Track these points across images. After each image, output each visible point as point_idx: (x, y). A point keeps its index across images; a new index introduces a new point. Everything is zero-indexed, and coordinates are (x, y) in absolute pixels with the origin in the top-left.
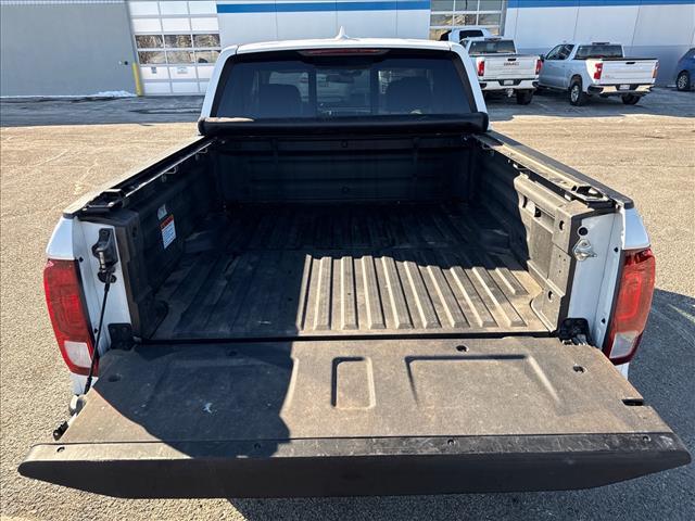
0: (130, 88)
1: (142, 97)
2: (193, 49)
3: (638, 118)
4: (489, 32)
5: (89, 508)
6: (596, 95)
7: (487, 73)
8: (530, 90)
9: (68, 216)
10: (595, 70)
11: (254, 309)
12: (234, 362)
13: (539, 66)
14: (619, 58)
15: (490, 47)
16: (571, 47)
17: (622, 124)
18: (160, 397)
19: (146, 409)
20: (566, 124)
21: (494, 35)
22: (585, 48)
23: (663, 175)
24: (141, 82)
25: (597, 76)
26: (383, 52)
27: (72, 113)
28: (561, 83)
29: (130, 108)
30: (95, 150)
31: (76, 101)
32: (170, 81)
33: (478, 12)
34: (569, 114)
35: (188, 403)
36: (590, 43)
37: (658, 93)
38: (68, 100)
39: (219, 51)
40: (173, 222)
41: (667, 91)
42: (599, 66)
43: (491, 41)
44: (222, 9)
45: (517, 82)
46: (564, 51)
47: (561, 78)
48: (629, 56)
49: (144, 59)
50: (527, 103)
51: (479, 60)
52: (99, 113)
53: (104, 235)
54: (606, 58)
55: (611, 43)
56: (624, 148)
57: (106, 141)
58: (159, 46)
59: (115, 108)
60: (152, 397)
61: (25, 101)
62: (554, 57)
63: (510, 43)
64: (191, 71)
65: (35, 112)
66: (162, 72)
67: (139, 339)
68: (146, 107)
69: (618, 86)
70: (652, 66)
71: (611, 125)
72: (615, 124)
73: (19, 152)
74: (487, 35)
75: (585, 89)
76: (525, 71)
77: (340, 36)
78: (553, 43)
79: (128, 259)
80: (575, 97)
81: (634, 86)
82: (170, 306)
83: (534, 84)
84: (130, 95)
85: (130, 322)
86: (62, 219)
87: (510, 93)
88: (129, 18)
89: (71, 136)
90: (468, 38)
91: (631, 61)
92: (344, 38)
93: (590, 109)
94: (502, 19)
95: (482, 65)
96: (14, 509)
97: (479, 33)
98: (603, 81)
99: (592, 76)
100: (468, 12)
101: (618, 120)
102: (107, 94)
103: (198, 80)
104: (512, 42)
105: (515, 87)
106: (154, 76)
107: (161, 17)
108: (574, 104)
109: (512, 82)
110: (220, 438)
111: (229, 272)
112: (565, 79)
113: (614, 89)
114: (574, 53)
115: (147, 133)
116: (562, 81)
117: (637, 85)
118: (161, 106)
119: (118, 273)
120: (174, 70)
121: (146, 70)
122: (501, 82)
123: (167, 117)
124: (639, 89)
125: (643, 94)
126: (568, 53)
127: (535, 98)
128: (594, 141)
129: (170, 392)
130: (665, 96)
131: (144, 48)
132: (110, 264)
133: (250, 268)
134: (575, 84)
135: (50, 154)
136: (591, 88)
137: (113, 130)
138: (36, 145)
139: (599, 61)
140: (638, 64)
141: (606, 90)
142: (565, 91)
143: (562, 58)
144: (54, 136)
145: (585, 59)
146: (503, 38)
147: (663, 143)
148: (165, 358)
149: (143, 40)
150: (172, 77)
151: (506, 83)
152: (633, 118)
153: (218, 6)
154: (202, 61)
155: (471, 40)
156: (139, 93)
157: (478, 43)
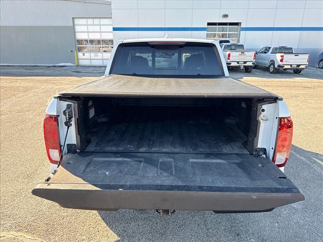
0: (73, 62)
1: (78, 66)
2: (101, 46)
3: (301, 79)
4: (233, 41)
5: (50, 230)
6: (281, 69)
7: (232, 59)
8: (251, 66)
9: (55, 98)
10: (281, 58)
11: (126, 142)
12: (118, 159)
13: (255, 56)
14: (292, 53)
15: (233, 47)
16: (270, 48)
17: (293, 82)
18: (88, 170)
19: (82, 173)
20: (267, 81)
21: (235, 42)
22: (276, 49)
23: (311, 103)
24: (78, 60)
25: (282, 61)
26: (183, 43)
27: (47, 72)
28: (265, 64)
29: (72, 70)
30: (57, 87)
31: (49, 67)
32: (91, 59)
33: (228, 33)
34: (269, 77)
35: (99, 172)
36: (278, 47)
37: (309, 69)
38: (46, 66)
39: (112, 47)
40: (93, 109)
41: (315, 68)
42: (282, 56)
43: (234, 45)
44: (115, 29)
45: (245, 62)
46: (266, 50)
47: (265, 61)
48: (296, 52)
49: (80, 50)
50: (250, 72)
51: (228, 53)
52: (59, 72)
53: (69, 106)
54: (285, 53)
55: (288, 47)
56: (294, 92)
57: (61, 84)
58: (86, 45)
59: (66, 70)
60: (85, 169)
61: (26, 66)
62: (262, 52)
63: (242, 46)
64: (100, 55)
65: (31, 71)
66: (87, 55)
67: (79, 151)
68: (80, 70)
69: (291, 65)
70: (306, 56)
71: (288, 82)
72: (290, 82)
73: (23, 87)
74: (232, 42)
75: (276, 66)
76: (249, 58)
77: (166, 37)
78: (261, 46)
79: (77, 117)
80: (271, 70)
81: (299, 66)
82: (92, 140)
83: (253, 63)
84: (72, 65)
85: (76, 143)
86: (53, 99)
87: (242, 68)
88: (75, 32)
89: (46, 81)
90: (223, 44)
91: (297, 55)
92: (168, 38)
93: (279, 75)
94: (238, 36)
95: (229, 55)
96: (18, 229)
97: (228, 42)
98: (284, 63)
99: (279, 61)
100: (223, 33)
101: (291, 80)
102: (63, 64)
103: (103, 59)
104: (243, 45)
105: (245, 65)
106: (84, 57)
107: (88, 32)
108: (271, 73)
109: (243, 63)
110: (113, 183)
111: (116, 129)
112: (267, 62)
113: (289, 67)
114: (271, 51)
115: (80, 81)
116: (265, 63)
117: (300, 65)
118: (86, 70)
119: (73, 123)
120: (93, 55)
121: (80, 55)
122: (238, 62)
123: (88, 74)
124: (301, 67)
125: (303, 69)
126: (268, 51)
127: (253, 70)
128: (280, 88)
129: (92, 168)
130: (313, 71)
131: (80, 45)
132: (70, 118)
133: (125, 128)
134: (272, 64)
135: (37, 88)
136: (279, 66)
137: (64, 79)
138: (31, 84)
139: (283, 54)
140: (300, 56)
141: (286, 67)
142: (267, 67)
143: (265, 53)
144: (39, 81)
145: (276, 53)
146: (239, 44)
147: (312, 90)
148: (90, 157)
149: (80, 42)
150: (92, 58)
151: (240, 63)
152: (298, 79)
153: (113, 28)
154: (105, 51)
155: (225, 44)
156: (76, 64)
157: (227, 45)
